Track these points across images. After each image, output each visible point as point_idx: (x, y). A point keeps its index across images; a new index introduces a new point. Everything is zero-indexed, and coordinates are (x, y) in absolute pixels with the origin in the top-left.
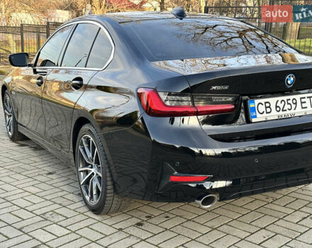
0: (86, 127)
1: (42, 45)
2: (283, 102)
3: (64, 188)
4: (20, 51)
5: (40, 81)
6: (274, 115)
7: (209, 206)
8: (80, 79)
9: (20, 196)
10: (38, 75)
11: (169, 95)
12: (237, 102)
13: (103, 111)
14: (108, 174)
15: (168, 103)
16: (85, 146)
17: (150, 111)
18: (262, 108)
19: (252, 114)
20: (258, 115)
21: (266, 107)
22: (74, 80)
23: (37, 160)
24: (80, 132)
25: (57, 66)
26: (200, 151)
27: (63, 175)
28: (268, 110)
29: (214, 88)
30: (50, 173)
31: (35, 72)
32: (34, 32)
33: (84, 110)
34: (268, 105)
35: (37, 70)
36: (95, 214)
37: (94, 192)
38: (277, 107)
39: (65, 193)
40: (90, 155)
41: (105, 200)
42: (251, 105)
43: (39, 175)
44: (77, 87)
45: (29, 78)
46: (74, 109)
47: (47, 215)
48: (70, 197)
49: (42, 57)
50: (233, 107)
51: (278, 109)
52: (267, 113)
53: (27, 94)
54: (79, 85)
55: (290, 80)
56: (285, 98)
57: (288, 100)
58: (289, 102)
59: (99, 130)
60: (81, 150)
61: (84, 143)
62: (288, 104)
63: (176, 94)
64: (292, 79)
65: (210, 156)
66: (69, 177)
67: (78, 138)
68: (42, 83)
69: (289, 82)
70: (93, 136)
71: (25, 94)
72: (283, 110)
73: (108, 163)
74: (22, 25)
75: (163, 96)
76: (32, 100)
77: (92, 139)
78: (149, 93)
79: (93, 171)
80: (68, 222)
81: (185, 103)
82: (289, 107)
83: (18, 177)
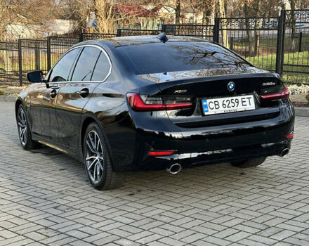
0: (91, 125)
2: (228, 102)
3: (75, 178)
5: (53, 93)
6: (221, 110)
7: (176, 173)
8: (86, 90)
9: (41, 183)
11: (148, 97)
12: (193, 101)
13: (106, 112)
14: (108, 157)
15: (147, 103)
16: (91, 139)
17: (135, 109)
18: (212, 105)
19: (205, 109)
20: (209, 110)
21: (215, 105)
24: (88, 129)
25: (68, 80)
26: (171, 135)
28: (217, 107)
29: (177, 91)
30: (62, 170)
31: (48, 87)
34: (216, 103)
35: (50, 85)
36: (99, 190)
37: (98, 173)
38: (223, 104)
40: (95, 146)
41: (106, 176)
42: (204, 103)
43: (53, 171)
44: (84, 95)
46: (82, 113)
47: (63, 192)
50: (191, 104)
51: (224, 106)
52: (216, 109)
54: (86, 94)
55: (231, 86)
56: (230, 99)
58: (233, 101)
60: (88, 143)
63: (153, 96)
65: (178, 139)
67: (86, 134)
70: (97, 131)
72: (228, 107)
73: (107, 149)
74: (19, 40)
75: (144, 98)
77: (96, 133)
78: (135, 96)
79: (97, 158)
80: (79, 195)
81: (159, 102)
82: (233, 104)
83: (36, 172)
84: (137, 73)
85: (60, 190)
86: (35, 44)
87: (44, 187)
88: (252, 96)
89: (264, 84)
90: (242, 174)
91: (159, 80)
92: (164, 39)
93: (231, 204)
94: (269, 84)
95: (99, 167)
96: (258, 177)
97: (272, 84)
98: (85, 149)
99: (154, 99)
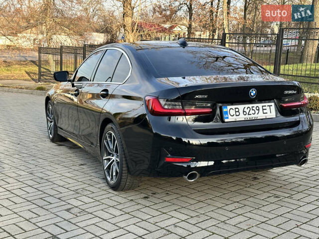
0: (109, 126)
1: (78, 66)
2: (249, 109)
3: (92, 174)
4: (59, 70)
5: (76, 92)
6: (242, 117)
7: (193, 180)
8: (106, 90)
9: (59, 178)
10: (75, 88)
11: (166, 101)
12: (214, 107)
13: (125, 114)
14: (124, 159)
15: (166, 107)
16: (109, 139)
17: (153, 112)
18: (233, 112)
19: (225, 116)
20: (230, 116)
21: (236, 112)
22: (102, 91)
23: (72, 155)
24: (105, 129)
25: (91, 81)
26: (189, 141)
27: (92, 166)
28: (238, 114)
29: (197, 96)
30: (82, 165)
31: (73, 86)
32: (71, 53)
33: (109, 113)
34: (237, 110)
35: (75, 85)
36: (114, 190)
37: (114, 174)
38: (244, 112)
39: (92, 177)
40: (112, 147)
41: (121, 178)
42: (225, 110)
43: (73, 165)
44: (104, 96)
45: (67, 91)
46: (101, 113)
47: (79, 191)
48: (96, 180)
49: (79, 75)
50: (211, 110)
51: (245, 113)
52: (236, 116)
53: (65, 104)
54: (105, 95)
55: (253, 93)
56: (250, 106)
57: (252, 107)
58: (253, 108)
59: (118, 127)
60: (106, 143)
61: (108, 138)
62: (253, 110)
63: (172, 101)
64: (254, 92)
65: (196, 145)
66: (97, 167)
67: (104, 134)
68: (78, 94)
69: (252, 94)
70: (114, 132)
71: (64, 104)
72: (248, 114)
73: (124, 151)
74: (62, 46)
75: (162, 102)
76: (70, 108)
77: (113, 134)
78: (154, 100)
79: (114, 158)
80: (94, 195)
81: (178, 107)
82: (253, 112)
83: (57, 166)
84: (157, 76)
85: (76, 188)
86: (74, 51)
87: (62, 183)
88: (273, 104)
89: (286, 92)
90: (255, 178)
91: (178, 84)
92: (184, 45)
93: (249, 215)
94: (290, 92)
95: (115, 167)
96: (273, 184)
97: (293, 92)
98: (103, 149)
99: (173, 103)
